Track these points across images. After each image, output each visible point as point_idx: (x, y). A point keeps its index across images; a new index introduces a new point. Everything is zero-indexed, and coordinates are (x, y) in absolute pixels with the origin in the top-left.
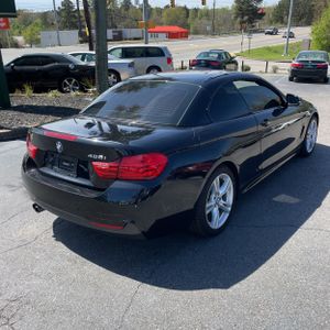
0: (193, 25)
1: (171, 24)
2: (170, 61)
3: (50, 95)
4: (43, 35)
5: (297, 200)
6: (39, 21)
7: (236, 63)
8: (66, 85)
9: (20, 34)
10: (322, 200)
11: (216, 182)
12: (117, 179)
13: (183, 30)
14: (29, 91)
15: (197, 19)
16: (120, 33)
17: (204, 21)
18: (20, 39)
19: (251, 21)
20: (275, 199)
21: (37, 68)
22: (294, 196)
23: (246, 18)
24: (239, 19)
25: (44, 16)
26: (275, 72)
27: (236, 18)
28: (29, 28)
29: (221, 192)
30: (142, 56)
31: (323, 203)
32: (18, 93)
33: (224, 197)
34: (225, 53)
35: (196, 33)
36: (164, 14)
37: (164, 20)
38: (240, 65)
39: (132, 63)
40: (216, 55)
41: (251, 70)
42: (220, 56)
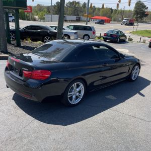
0: (114, 17)
1: (103, 16)
2: (94, 33)
3: (38, 43)
4: (47, 16)
5: (115, 98)
6: (46, 10)
7: (125, 36)
8: (45, 39)
9: (37, 15)
10: (126, 100)
11: (74, 85)
12: (31, 78)
13: (108, 19)
14: (29, 41)
15: (116, 15)
16: (80, 18)
17: (119, 15)
19: (141, 17)
20: (106, 97)
21: (35, 31)
22: (115, 97)
23: (139, 16)
24: (135, 16)
25: (48, 8)
26: (144, 42)
27: (134, 15)
28: (41, 13)
29: (78, 90)
30: (82, 29)
31: (126, 101)
32: (25, 41)
33: (80, 92)
34: (121, 32)
35: (115, 21)
36: (101, 11)
37: (100, 13)
38: (128, 38)
39: (77, 32)
40: (116, 32)
41: (133, 40)
42: (118, 32)
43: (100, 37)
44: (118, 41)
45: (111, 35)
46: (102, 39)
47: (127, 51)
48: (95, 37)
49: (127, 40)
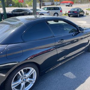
2: (61, 11)
18: (27, 5)
21: (19, 13)
34: (80, 9)
35: (76, 3)
38: (85, 13)
39: (49, 12)
40: (77, 10)
41: (89, 15)
42: (78, 10)
43: (65, 14)
44: (78, 16)
45: (74, 12)
46: (67, 15)
47: (85, 22)
48: (62, 14)
49: (85, 15)
